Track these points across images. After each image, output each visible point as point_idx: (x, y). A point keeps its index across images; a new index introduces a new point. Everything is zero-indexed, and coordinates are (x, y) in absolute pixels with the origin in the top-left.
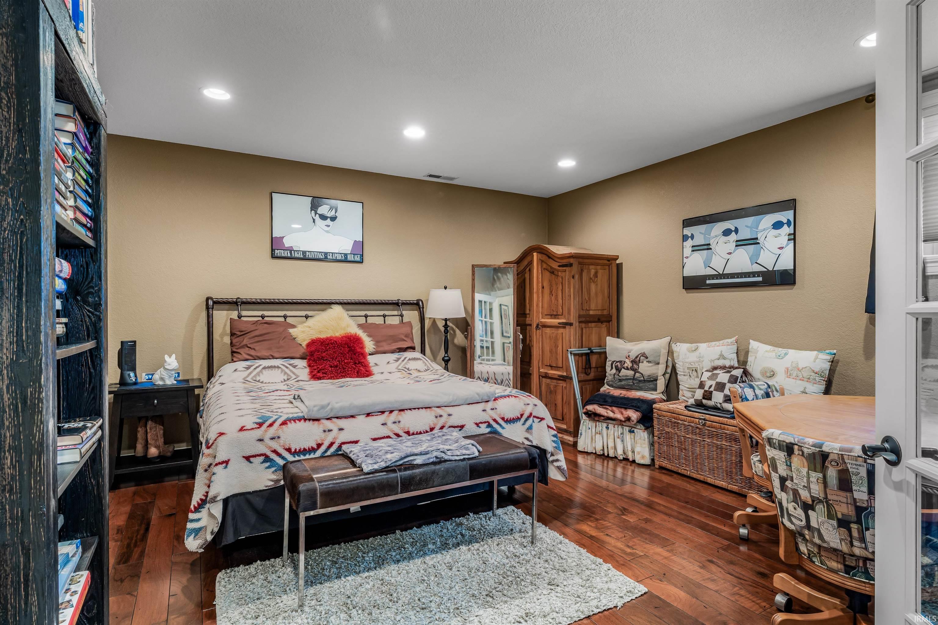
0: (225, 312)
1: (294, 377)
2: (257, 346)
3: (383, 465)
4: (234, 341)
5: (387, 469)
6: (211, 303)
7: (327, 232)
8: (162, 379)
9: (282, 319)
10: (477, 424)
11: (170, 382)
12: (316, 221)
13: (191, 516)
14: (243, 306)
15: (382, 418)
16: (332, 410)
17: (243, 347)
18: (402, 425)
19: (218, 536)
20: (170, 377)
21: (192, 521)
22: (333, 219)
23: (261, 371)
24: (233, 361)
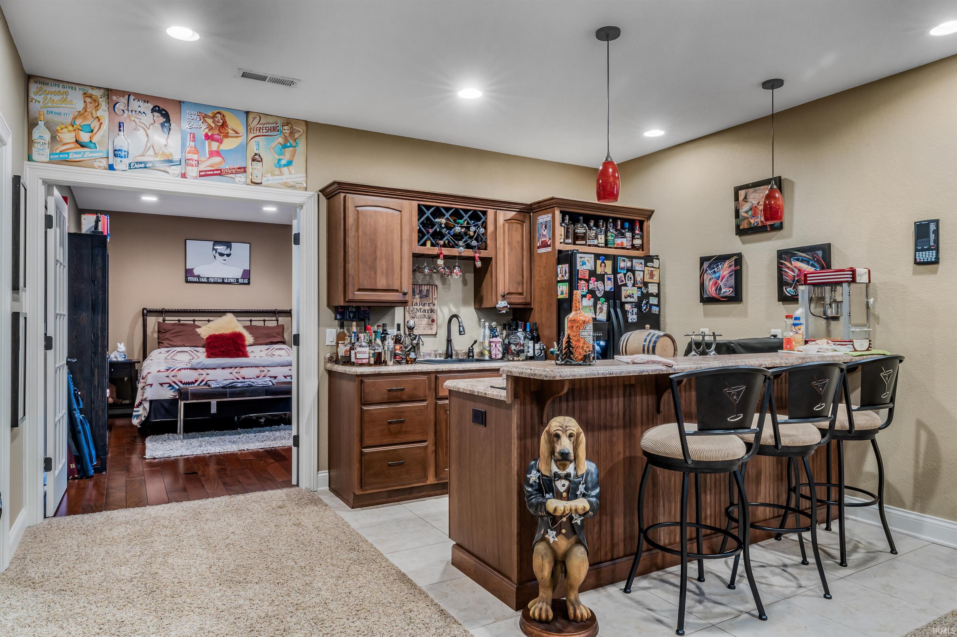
0: (154, 318)
1: (197, 357)
2: (174, 339)
3: (221, 385)
4: (160, 336)
5: (223, 387)
6: (145, 311)
7: (224, 264)
8: (116, 357)
9: (192, 322)
10: (285, 377)
11: (121, 359)
12: (216, 257)
13: (135, 409)
14: (167, 314)
15: (230, 370)
16: (203, 365)
17: (165, 339)
18: (240, 374)
19: (148, 418)
20: (121, 356)
21: (136, 411)
22: (228, 255)
23: (176, 354)
24: (159, 348)
